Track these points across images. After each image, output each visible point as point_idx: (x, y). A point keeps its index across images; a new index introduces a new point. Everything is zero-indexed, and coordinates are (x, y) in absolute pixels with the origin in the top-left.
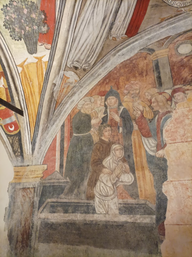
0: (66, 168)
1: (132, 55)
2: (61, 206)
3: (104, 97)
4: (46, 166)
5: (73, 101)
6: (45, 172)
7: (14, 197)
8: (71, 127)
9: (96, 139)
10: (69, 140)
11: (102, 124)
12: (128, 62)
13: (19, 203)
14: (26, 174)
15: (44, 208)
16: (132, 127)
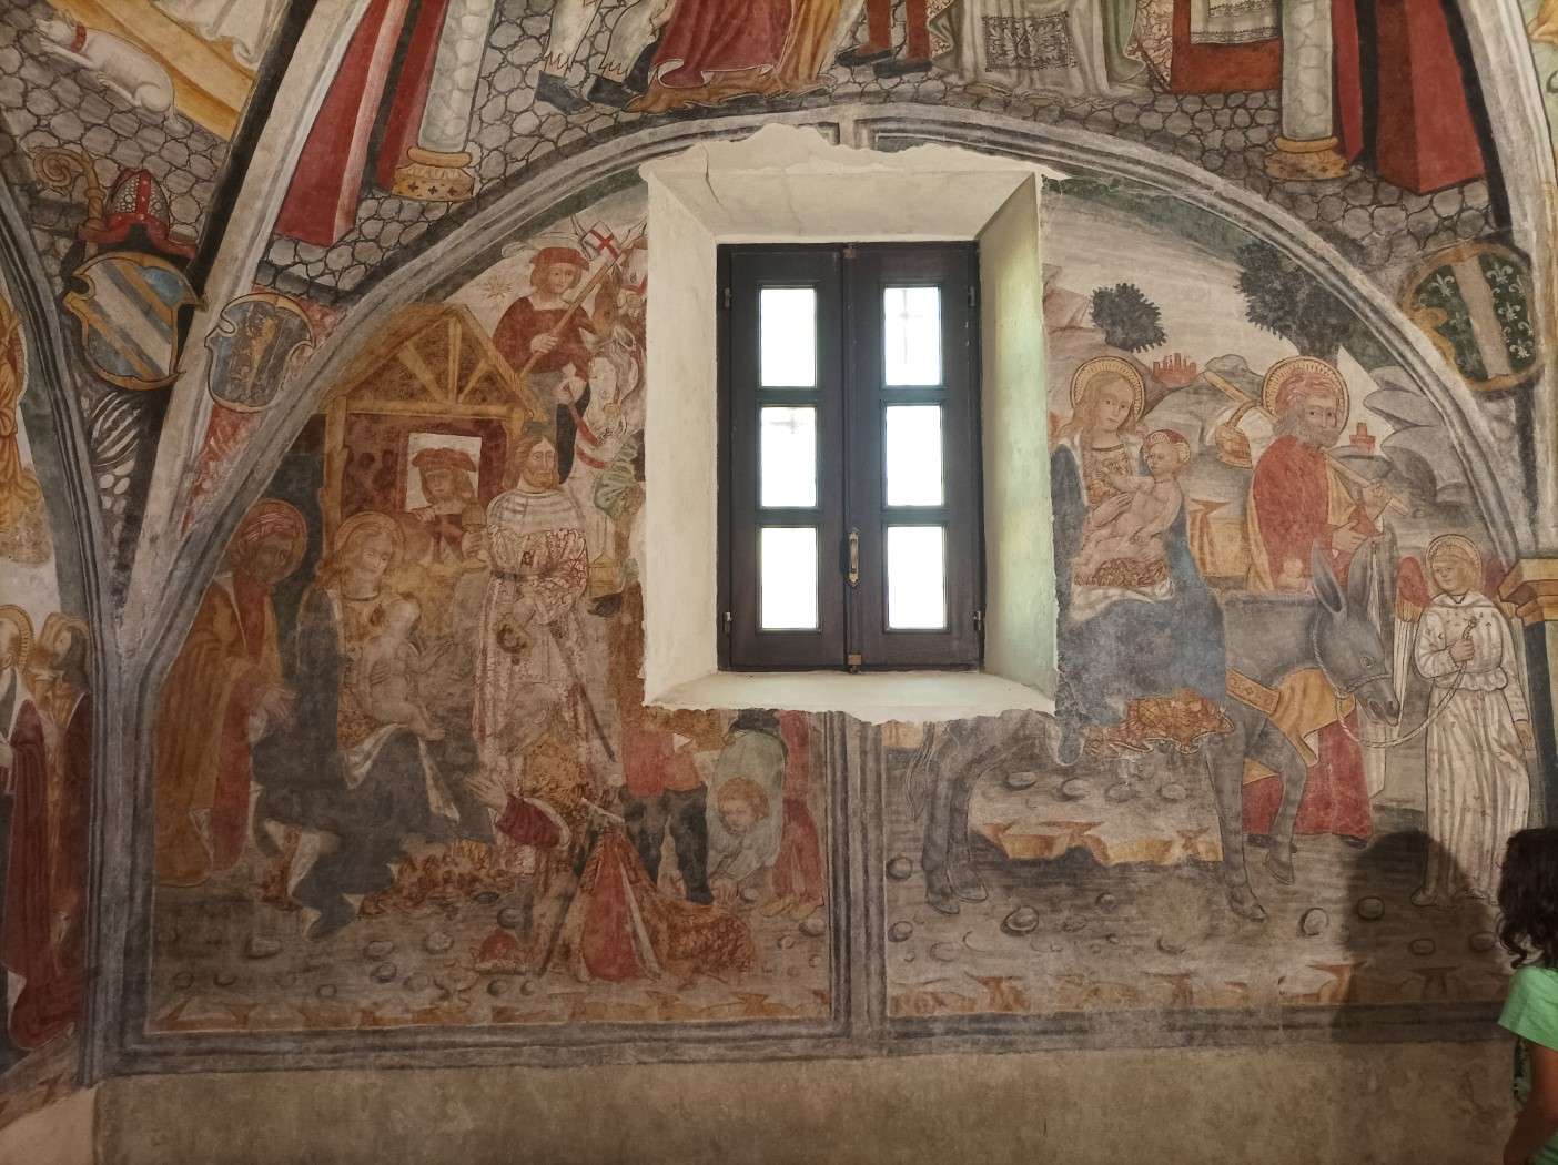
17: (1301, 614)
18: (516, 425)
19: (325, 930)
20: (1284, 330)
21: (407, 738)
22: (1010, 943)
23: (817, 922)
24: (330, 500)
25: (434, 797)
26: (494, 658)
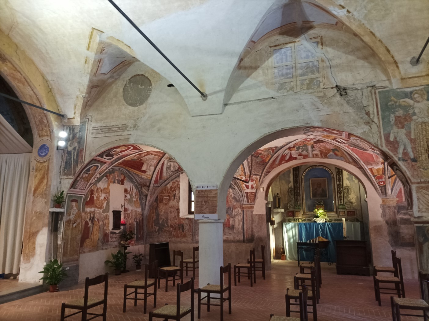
4: (398, 199)
7: (384, 210)
13: (388, 212)
14: (388, 201)
18: (171, 196)
19: (159, 234)
21: (164, 220)
23: (191, 234)
24: (158, 202)
25: (165, 224)
26: (169, 214)
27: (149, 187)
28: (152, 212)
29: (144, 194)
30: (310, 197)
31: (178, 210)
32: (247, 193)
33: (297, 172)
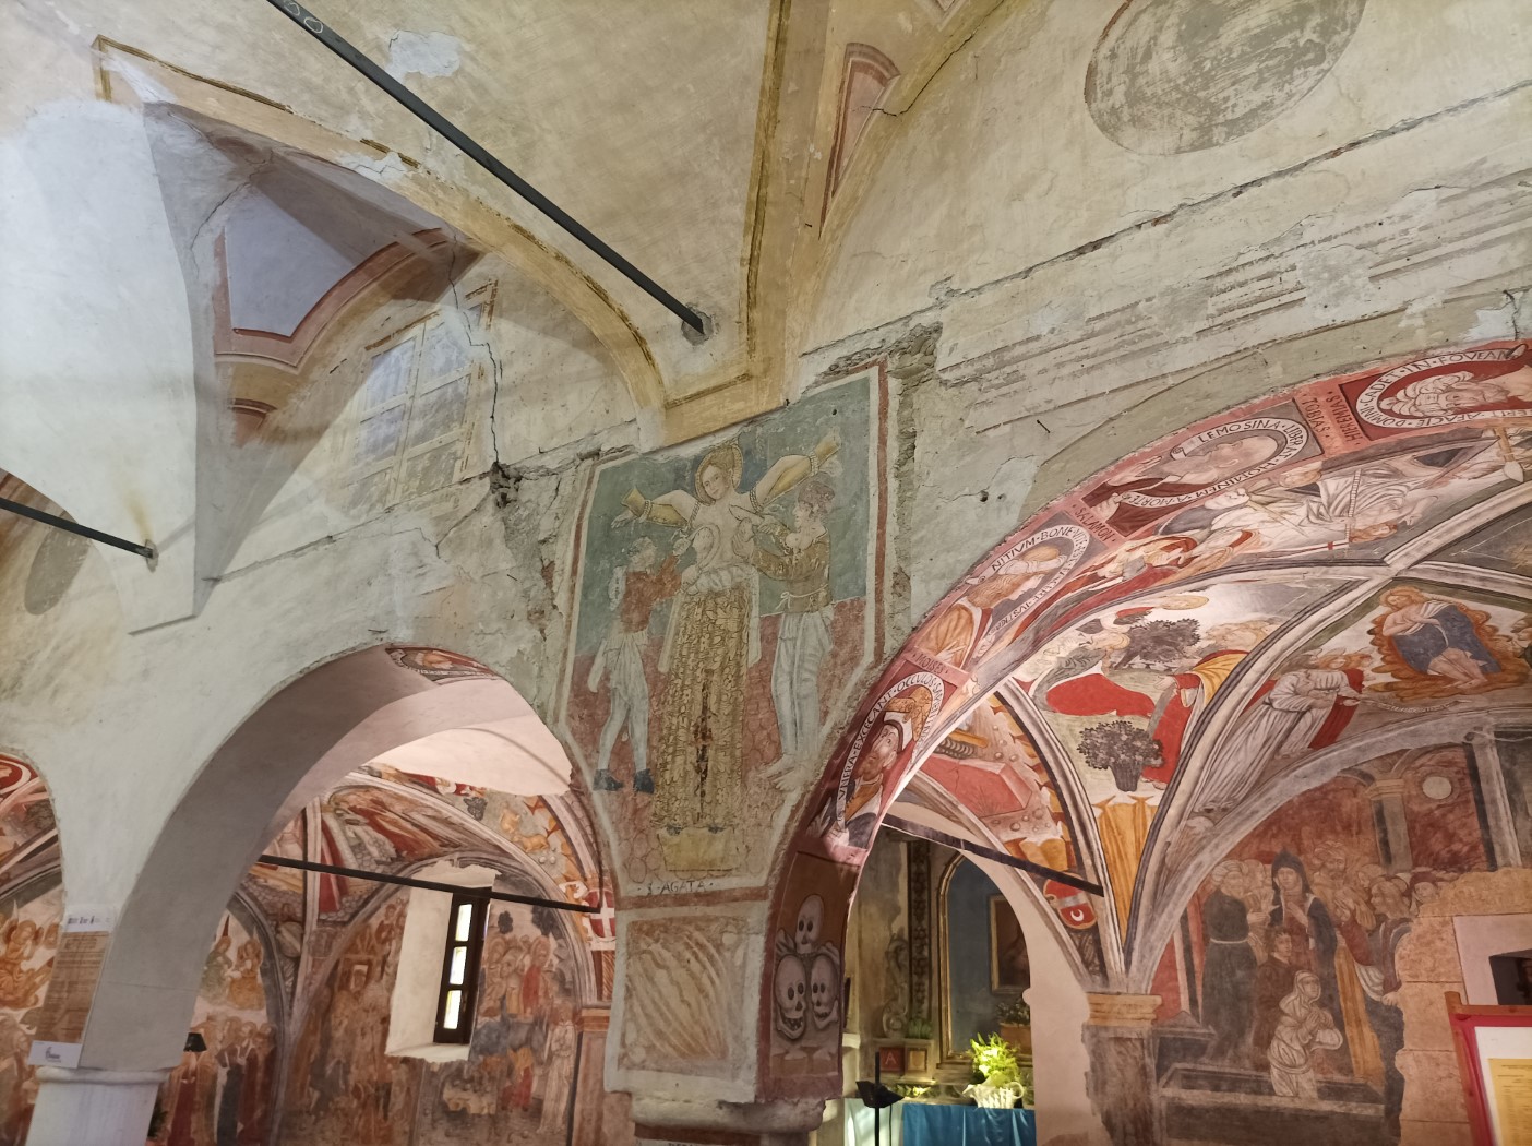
0: (1204, 1007)
1: (1325, 779)
2: (1206, 1078)
3: (1269, 867)
4: (1158, 1000)
5: (1200, 865)
6: (1159, 1010)
7: (1100, 1055)
8: (1203, 923)
9: (1260, 955)
10: (1202, 951)
11: (1271, 925)
12: (1318, 794)
13: (1114, 1067)
14: (1116, 1009)
15: (1170, 1079)
16: (1334, 940)
17: (526, 1028)
18: (375, 962)
19: (315, 1123)
20: (539, 926)
21: (339, 1062)
22: (446, 1140)
23: (407, 1129)
24: (336, 985)
25: (341, 1082)
26: (359, 1038)
27: (302, 923)
28: (311, 1026)
29: (289, 953)
30: (991, 983)
31: (386, 1020)
32: (597, 955)
33: (924, 868)
